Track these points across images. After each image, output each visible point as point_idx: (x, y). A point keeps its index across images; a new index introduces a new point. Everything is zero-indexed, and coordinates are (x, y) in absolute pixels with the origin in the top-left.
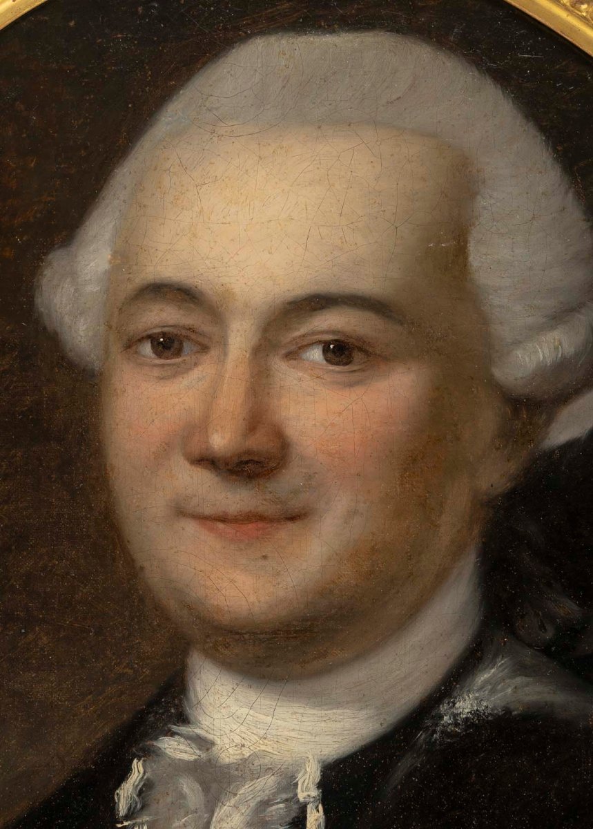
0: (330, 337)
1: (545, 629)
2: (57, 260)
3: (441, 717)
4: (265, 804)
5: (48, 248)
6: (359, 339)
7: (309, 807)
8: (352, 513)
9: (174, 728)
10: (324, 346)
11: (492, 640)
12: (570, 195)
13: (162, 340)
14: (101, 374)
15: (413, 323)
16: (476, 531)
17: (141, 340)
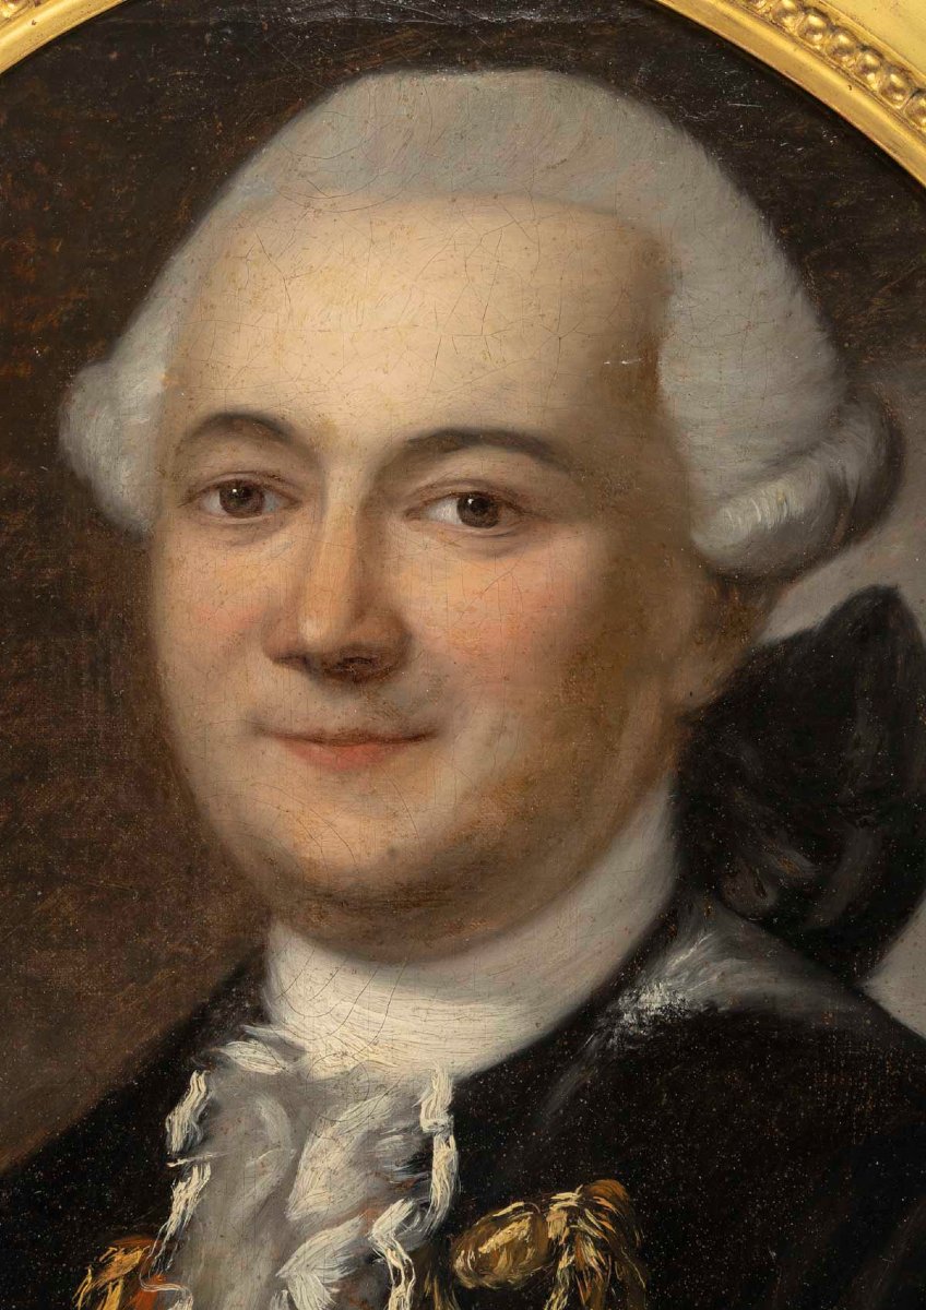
0: (468, 488)
1: (764, 893)
2: (91, 381)
3: (619, 1015)
4: (375, 1135)
5: (79, 363)
6: (508, 491)
7: (437, 1141)
8: (499, 730)
9: (249, 1029)
10: (459, 502)
11: (691, 908)
12: (799, 296)
13: (235, 491)
14: (151, 538)
15: (582, 470)
16: (670, 758)
17: (206, 491)
